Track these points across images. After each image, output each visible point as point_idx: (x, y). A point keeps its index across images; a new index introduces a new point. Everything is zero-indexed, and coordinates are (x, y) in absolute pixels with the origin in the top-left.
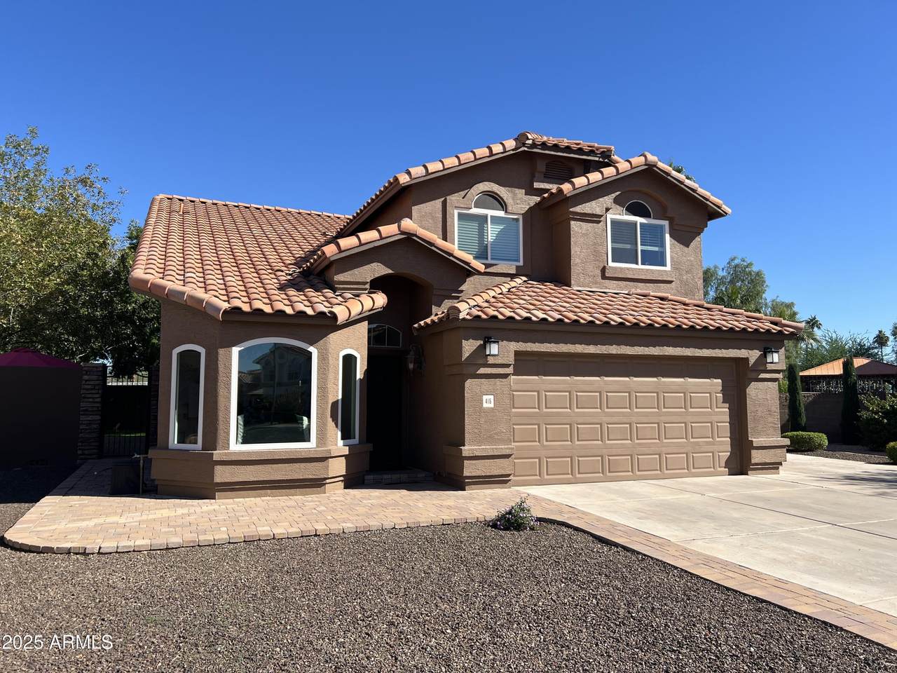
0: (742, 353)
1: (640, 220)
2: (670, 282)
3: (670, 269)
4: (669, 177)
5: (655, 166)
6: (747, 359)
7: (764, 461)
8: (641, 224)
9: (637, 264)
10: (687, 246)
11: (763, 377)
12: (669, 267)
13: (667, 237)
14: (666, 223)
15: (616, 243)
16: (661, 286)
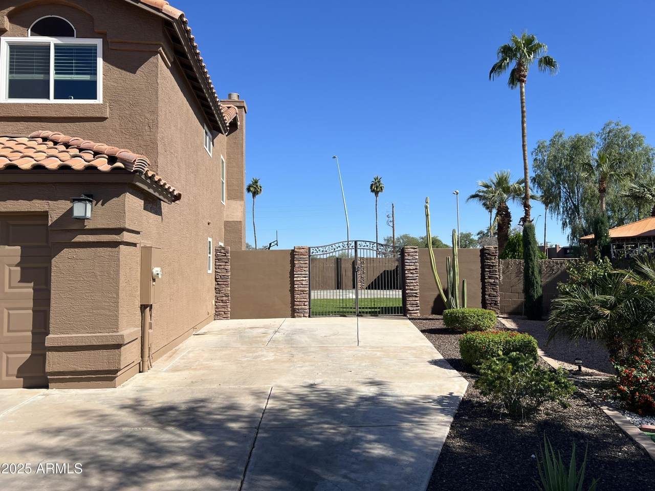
0: (37, 205)
1: (52, 41)
2: (103, 119)
3: (101, 102)
6: (45, 215)
8: (56, 46)
9: (48, 98)
10: (133, 71)
11: (81, 240)
12: (100, 100)
13: (100, 62)
14: (98, 42)
15: (16, 73)
16: (87, 124)
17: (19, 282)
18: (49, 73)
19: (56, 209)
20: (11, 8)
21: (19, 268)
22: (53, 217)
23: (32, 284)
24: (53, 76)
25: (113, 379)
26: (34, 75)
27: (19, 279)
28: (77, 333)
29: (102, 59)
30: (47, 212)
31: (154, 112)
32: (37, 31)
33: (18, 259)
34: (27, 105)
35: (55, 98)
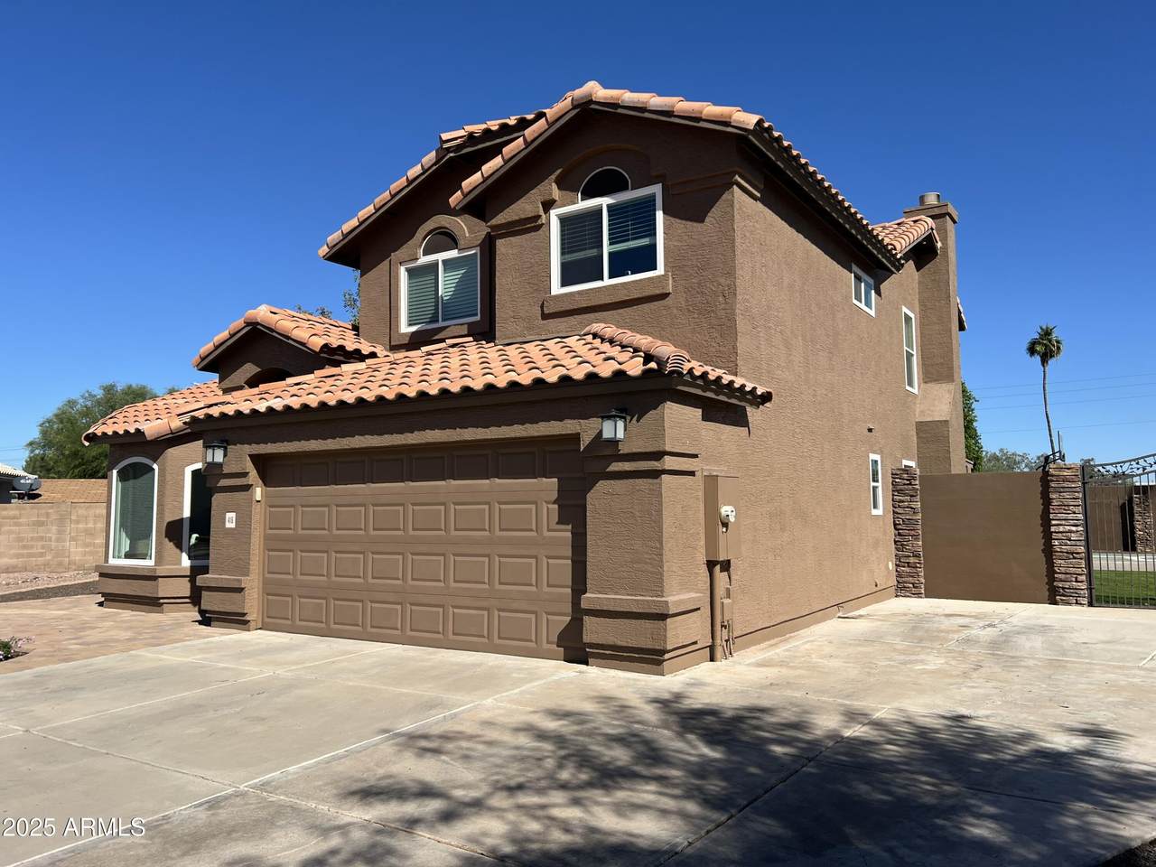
0: (569, 427)
1: (604, 201)
2: (664, 296)
3: (663, 273)
4: (620, 111)
5: (591, 102)
6: (575, 438)
7: (611, 640)
8: (608, 206)
9: (602, 279)
10: (701, 220)
11: (616, 469)
12: (660, 270)
13: (660, 215)
14: (656, 190)
15: (569, 253)
16: (646, 307)
17: (557, 523)
18: (601, 246)
19: (586, 429)
20: (559, 171)
21: (556, 506)
22: (586, 440)
23: (570, 527)
24: (606, 249)
25: (660, 663)
26: (588, 252)
27: (557, 520)
28: (616, 593)
29: (661, 212)
30: (579, 434)
31: (731, 273)
32: (588, 195)
33: (555, 495)
34: (579, 293)
35: (611, 277)
